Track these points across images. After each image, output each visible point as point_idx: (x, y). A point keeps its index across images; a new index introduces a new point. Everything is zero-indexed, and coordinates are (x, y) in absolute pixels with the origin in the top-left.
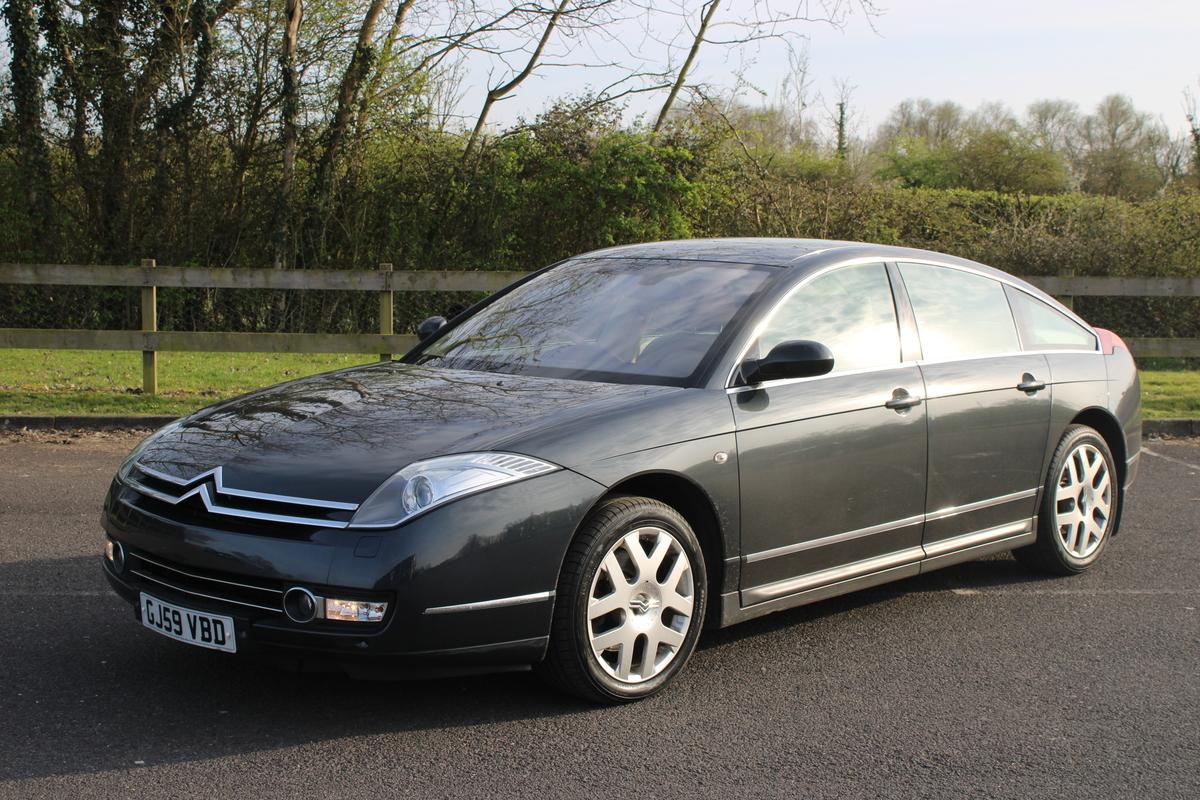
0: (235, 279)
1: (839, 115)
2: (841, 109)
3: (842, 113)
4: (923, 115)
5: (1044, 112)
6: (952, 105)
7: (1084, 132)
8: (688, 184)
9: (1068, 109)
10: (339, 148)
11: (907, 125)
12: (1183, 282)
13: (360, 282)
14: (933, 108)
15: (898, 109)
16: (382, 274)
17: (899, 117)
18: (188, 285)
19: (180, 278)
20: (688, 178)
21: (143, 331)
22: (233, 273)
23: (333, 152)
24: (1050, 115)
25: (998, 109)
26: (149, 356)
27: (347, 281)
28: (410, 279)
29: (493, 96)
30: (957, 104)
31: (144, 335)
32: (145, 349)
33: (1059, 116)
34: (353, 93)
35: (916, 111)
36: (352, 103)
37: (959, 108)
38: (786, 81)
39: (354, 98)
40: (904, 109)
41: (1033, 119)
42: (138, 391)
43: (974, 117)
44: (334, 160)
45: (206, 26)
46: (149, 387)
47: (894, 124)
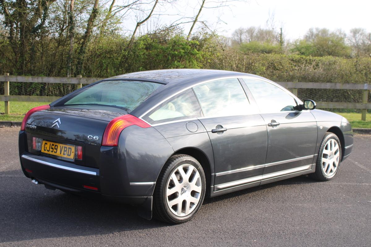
0: (32, 80)
1: (281, 32)
2: (281, 30)
3: (281, 31)
4: (317, 32)
5: (355, 32)
6: (326, 29)
7: (368, 38)
8: (197, 52)
9: (363, 31)
10: (88, 40)
11: (312, 35)
12: (333, 84)
13: (71, 81)
14: (319, 30)
15: (309, 30)
16: (78, 79)
17: (309, 33)
18: (18, 81)
19: (15, 79)
20: (198, 51)
21: (5, 95)
22: (32, 78)
23: (85, 41)
24: (357, 33)
25: (340, 30)
26: (6, 103)
27: (67, 80)
28: (86, 80)
29: (138, 24)
30: (327, 29)
31: (5, 96)
32: (5, 101)
33: (360, 33)
34: (92, 23)
35: (315, 32)
36: (92, 26)
37: (328, 30)
38: (268, 21)
39: (92, 24)
40: (311, 31)
41: (352, 34)
42: (3, 113)
43: (333, 33)
44: (86, 43)
45: (46, 2)
46: (7, 112)
47: (308, 35)
